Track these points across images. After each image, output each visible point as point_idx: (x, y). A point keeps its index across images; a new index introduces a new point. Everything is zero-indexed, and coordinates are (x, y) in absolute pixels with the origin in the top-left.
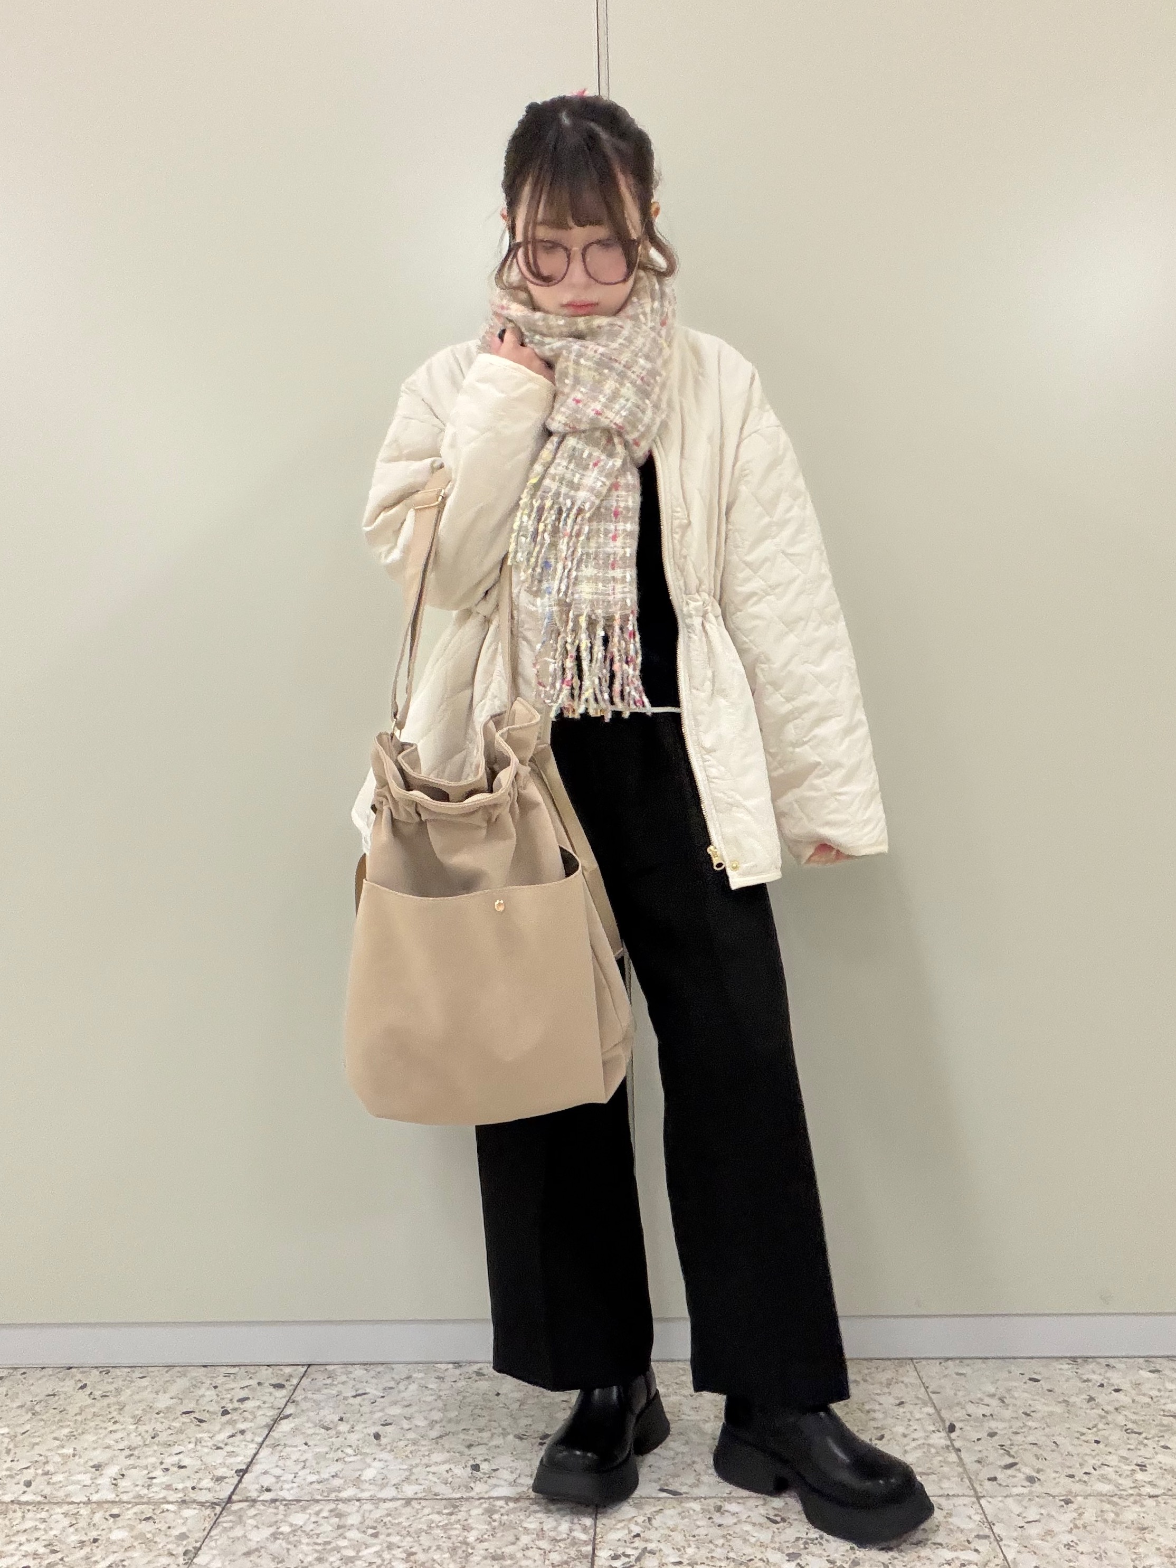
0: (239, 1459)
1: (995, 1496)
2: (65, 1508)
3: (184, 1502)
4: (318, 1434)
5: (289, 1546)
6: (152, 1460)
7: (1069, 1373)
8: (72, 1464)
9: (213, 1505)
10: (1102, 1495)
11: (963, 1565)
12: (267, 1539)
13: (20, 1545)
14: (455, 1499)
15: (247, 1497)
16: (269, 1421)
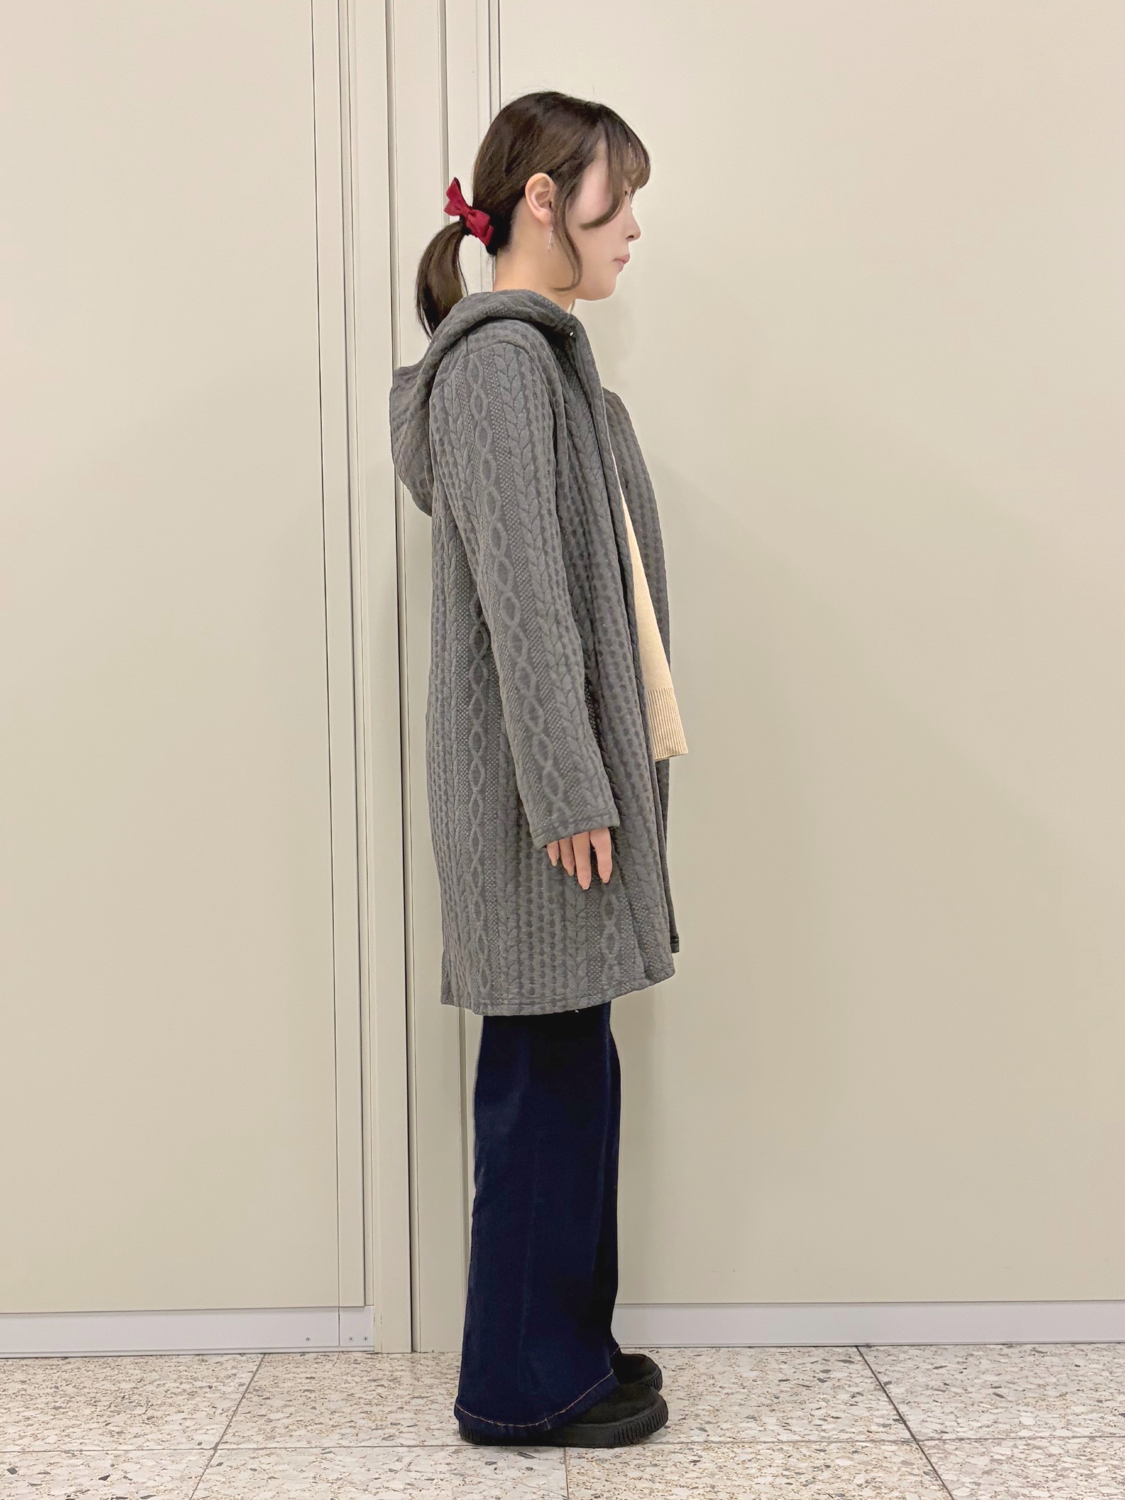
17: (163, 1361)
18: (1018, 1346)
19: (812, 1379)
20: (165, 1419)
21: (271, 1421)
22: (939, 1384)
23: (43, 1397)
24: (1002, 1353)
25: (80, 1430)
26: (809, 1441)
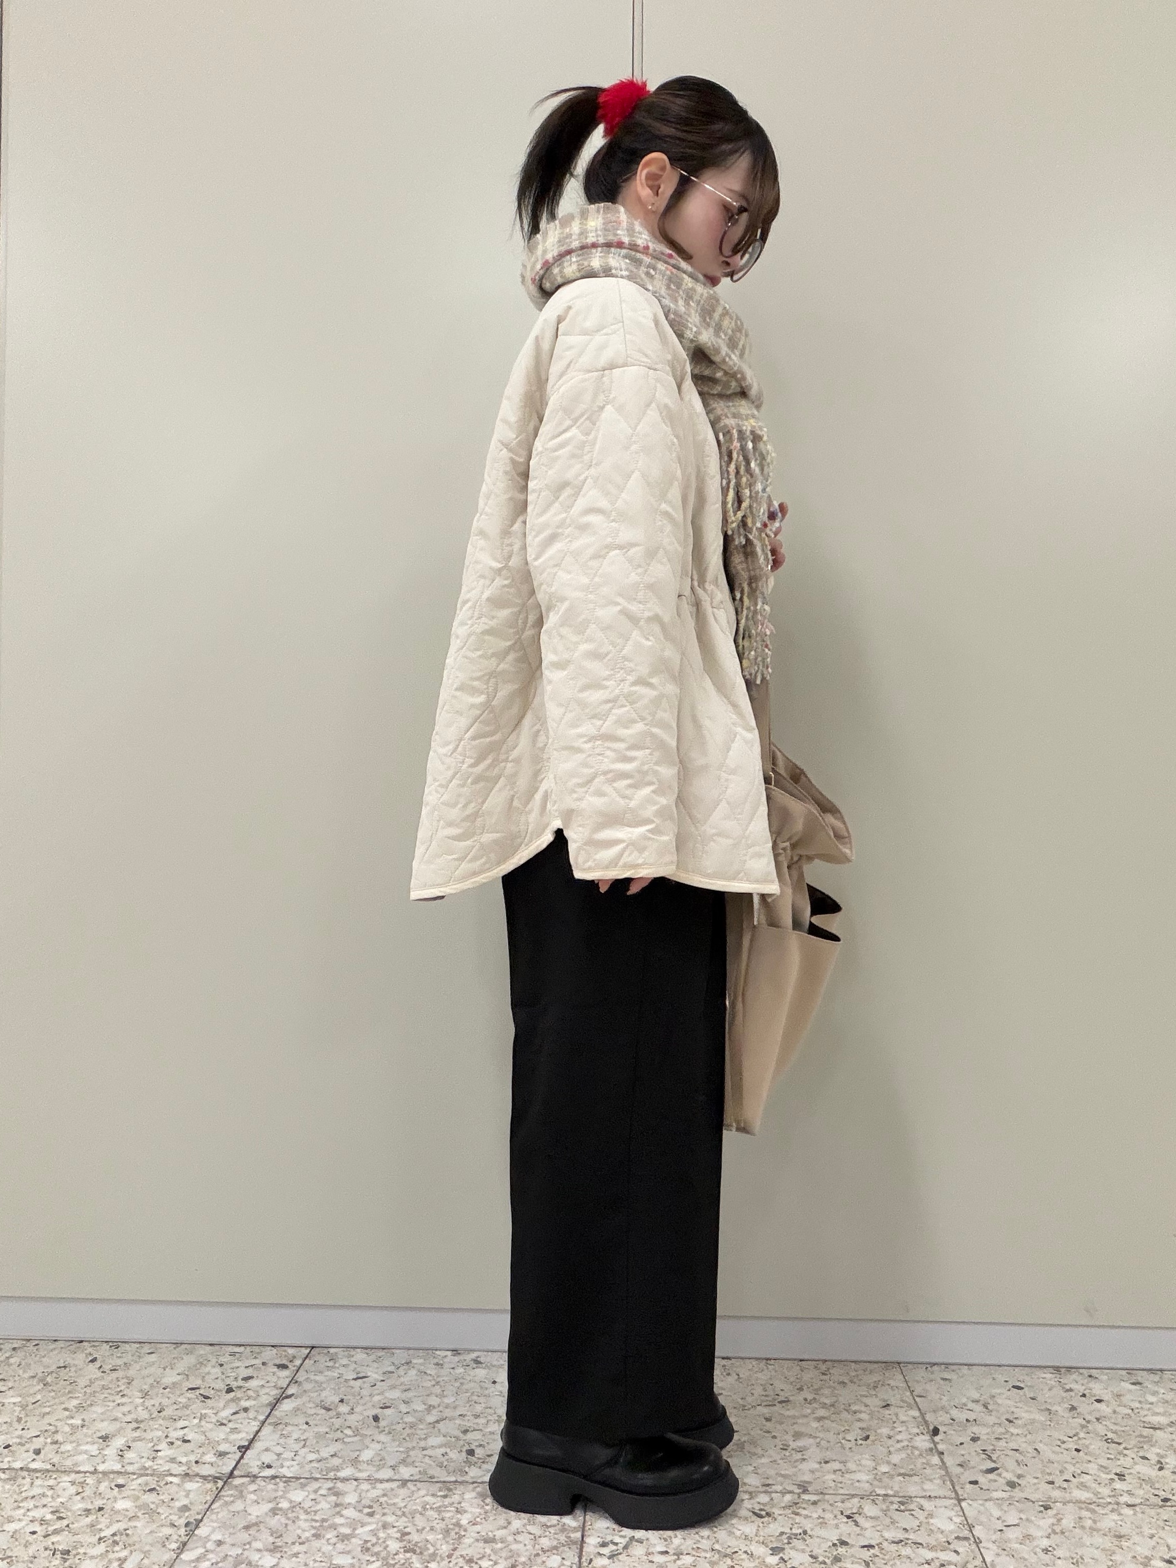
0: (243, 1435)
1: (976, 1500)
2: (73, 1476)
3: (187, 1475)
4: (318, 1415)
5: (287, 1522)
6: (160, 1433)
7: (1053, 1383)
8: (79, 1435)
9: (216, 1479)
10: (1081, 1502)
11: (943, 1565)
12: (266, 1514)
13: (28, 1510)
14: (450, 1482)
15: (249, 1473)
16: (271, 1399)
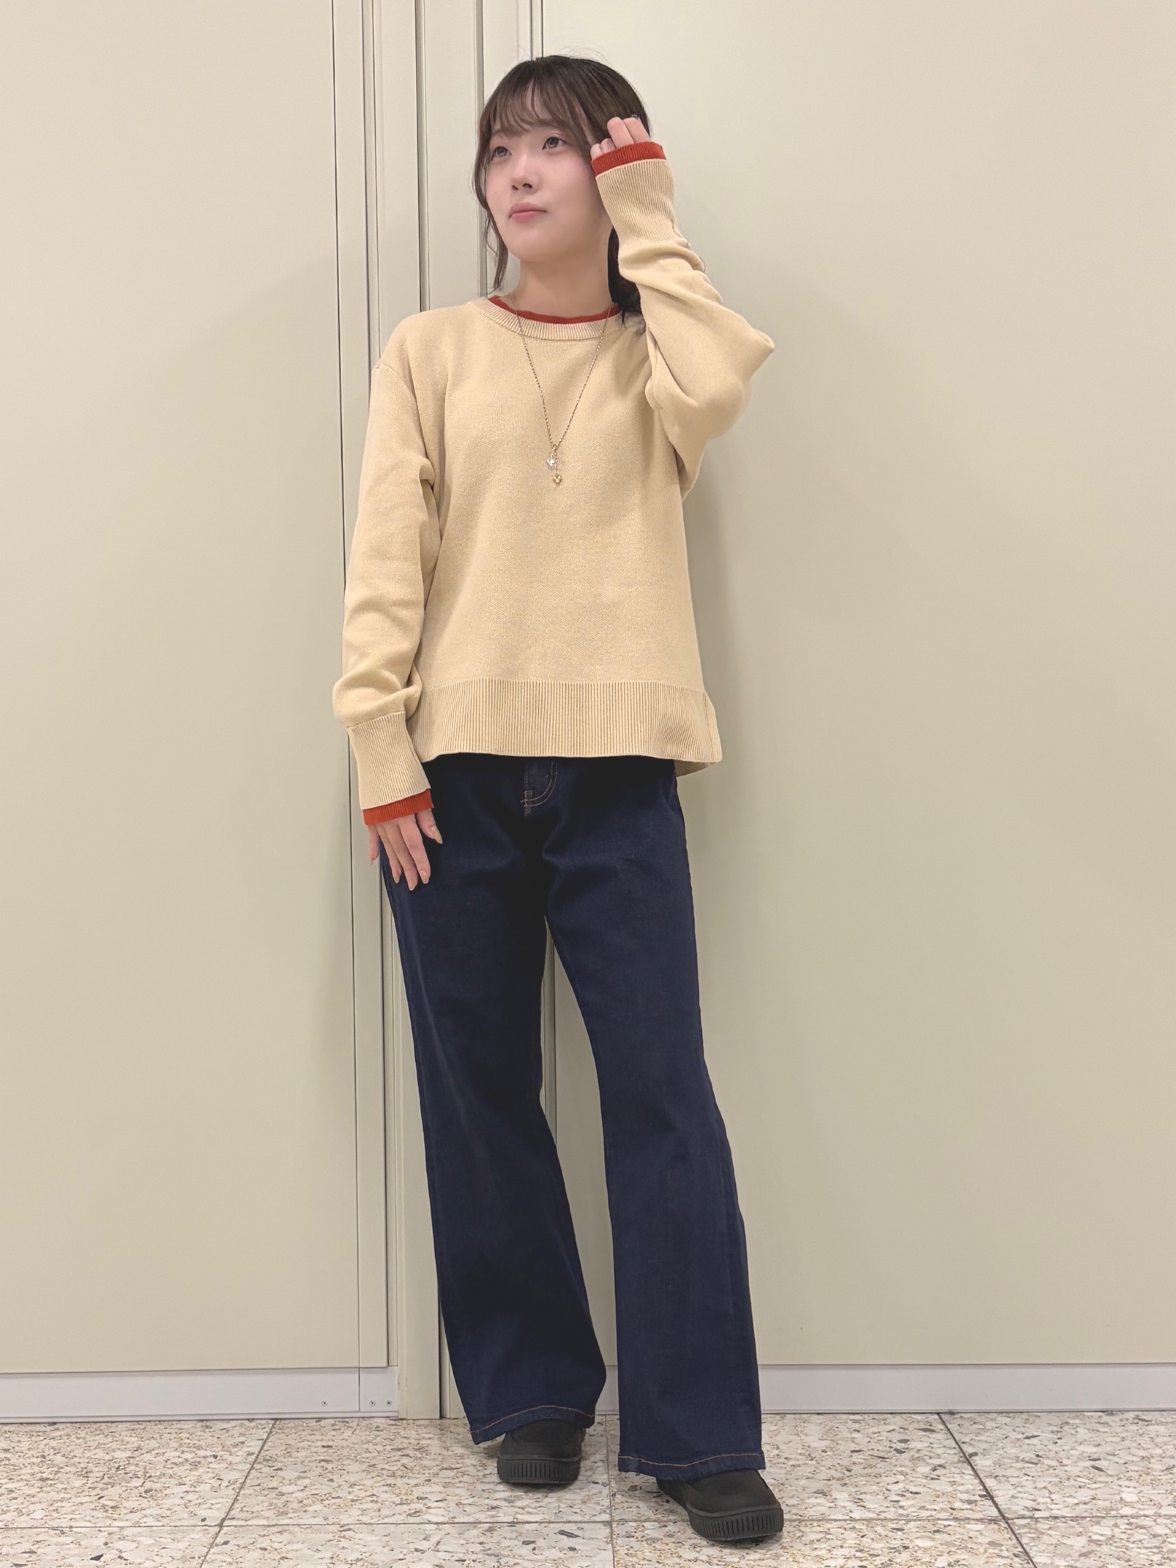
17: (162, 1427)
18: (1119, 1413)
19: (888, 1449)
20: (165, 1492)
21: (283, 1494)
22: (1029, 1455)
23: (29, 1467)
24: (1102, 1421)
25: (70, 1504)
26: (885, 1519)
